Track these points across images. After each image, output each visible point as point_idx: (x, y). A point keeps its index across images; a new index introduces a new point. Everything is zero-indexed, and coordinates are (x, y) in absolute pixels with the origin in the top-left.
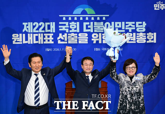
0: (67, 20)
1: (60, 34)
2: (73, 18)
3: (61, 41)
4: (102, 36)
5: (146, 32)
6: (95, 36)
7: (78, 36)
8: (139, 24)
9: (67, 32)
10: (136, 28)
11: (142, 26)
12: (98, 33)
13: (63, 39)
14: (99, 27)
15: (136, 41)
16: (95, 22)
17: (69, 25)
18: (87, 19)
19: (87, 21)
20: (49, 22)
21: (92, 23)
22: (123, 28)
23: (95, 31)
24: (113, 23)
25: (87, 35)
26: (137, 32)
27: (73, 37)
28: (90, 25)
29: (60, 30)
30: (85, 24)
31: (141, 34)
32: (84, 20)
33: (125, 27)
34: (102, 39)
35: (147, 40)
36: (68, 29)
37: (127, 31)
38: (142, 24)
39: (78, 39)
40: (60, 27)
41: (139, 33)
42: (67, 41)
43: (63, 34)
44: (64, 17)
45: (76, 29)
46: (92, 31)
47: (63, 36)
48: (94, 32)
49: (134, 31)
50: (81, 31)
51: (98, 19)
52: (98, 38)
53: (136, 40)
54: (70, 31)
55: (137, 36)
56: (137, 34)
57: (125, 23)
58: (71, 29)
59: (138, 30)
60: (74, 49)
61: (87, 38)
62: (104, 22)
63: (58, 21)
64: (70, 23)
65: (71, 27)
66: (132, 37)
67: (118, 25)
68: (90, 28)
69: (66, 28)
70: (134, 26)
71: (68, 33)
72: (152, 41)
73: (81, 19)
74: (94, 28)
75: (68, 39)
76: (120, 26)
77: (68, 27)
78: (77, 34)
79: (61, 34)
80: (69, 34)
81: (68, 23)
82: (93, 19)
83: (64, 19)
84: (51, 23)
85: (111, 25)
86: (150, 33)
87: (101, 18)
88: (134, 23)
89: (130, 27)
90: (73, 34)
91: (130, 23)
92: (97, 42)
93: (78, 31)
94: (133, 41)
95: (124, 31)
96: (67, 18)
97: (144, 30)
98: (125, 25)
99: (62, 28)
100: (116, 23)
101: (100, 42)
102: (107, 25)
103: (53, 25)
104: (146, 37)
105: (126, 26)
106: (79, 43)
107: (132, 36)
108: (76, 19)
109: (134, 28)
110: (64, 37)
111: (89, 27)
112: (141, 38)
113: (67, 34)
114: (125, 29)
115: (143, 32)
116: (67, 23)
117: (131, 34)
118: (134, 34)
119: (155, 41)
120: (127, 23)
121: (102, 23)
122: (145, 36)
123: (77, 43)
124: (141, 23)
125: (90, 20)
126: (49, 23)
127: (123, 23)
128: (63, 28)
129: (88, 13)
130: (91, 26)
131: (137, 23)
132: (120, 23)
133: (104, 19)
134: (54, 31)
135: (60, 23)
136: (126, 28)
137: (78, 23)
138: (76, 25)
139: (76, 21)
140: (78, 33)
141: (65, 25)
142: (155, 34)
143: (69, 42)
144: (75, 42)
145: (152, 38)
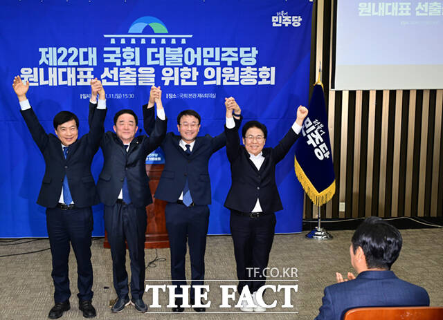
0: (118, 44)
1: (106, 69)
2: (128, 40)
3: (107, 81)
4: (180, 72)
5: (258, 66)
6: (168, 72)
7: (138, 73)
8: (246, 52)
9: (117, 65)
10: (240, 59)
11: (249, 55)
12: (173, 67)
13: (111, 77)
14: (174, 57)
15: (239, 81)
16: (167, 48)
17: (122, 53)
18: (153, 42)
19: (153, 46)
20: (87, 47)
21: (162, 49)
22: (217, 58)
23: (168, 63)
24: (199, 49)
25: (152, 70)
26: (241, 66)
27: (128, 74)
28: (158, 52)
29: (106, 61)
30: (150, 51)
31: (249, 70)
32: (149, 44)
33: (221, 57)
34: (180, 79)
35: (259, 79)
36: (119, 60)
37: (224, 64)
38: (250, 52)
39: (137, 78)
40: (105, 55)
41: (245, 67)
42: (119, 81)
43: (111, 69)
44: (113, 38)
45: (133, 60)
46: (162, 64)
47: (112, 72)
48: (165, 66)
49: (236, 64)
50: (143, 63)
51: (173, 41)
52: (173, 76)
53: (240, 79)
54: (124, 64)
55: (242, 73)
56: (242, 69)
57: (221, 50)
58: (125, 60)
59: (243, 62)
60: (131, 96)
61: (154, 75)
62: (184, 47)
63: (101, 45)
64: (124, 50)
65: (125, 57)
66: (233, 75)
67: (208, 53)
68: (158, 59)
69: (115, 58)
70: (237, 55)
71: (119, 67)
72: (268, 82)
73: (143, 41)
74: (165, 58)
75: (119, 78)
76: (211, 56)
77: (120, 56)
78: (135, 69)
79: (108, 68)
80: (121, 69)
81: (119, 48)
82: (163, 41)
83: (113, 41)
84: (90, 49)
85: (196, 53)
86: (265, 68)
87: (179, 40)
88: (236, 49)
89: (230, 56)
90: (128, 70)
91: (230, 50)
92: (172, 82)
93: (137, 63)
94: (233, 81)
95: (219, 64)
96: (118, 40)
97: (254, 62)
98: (221, 52)
99: (109, 58)
100: (205, 50)
101: (176, 83)
102: (189, 53)
103: (93, 53)
104: (258, 75)
105: (223, 55)
106: (140, 84)
107: (233, 73)
108: (133, 41)
109: (237, 59)
110: (113, 75)
111: (157, 56)
112: (249, 76)
113: (117, 68)
114: (220, 61)
115: (252, 67)
116: (118, 50)
117: (231, 69)
118: (237, 69)
119: (272, 82)
120: (224, 49)
121: (180, 49)
122: (256, 73)
123: (135, 84)
124: (248, 49)
125: (158, 45)
126: (85, 50)
127: (218, 49)
128: (111, 58)
129: (155, 32)
130: (161, 56)
131: (242, 50)
132: (211, 50)
133: (183, 41)
134: (95, 64)
135: (106, 49)
136: (223, 59)
137: (138, 50)
138: (134, 52)
139: (133, 46)
140: (137, 67)
141: (114, 52)
142: (273, 69)
143: (122, 83)
144: (133, 82)
145: (268, 77)
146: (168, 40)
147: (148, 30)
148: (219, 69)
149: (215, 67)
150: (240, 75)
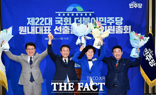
0: (62, 16)
1: (56, 27)
2: (66, 14)
3: (57, 32)
5: (123, 25)
7: (70, 29)
8: (118, 19)
9: (61, 25)
10: (115, 22)
11: (120, 21)
13: (58, 30)
14: (86, 22)
15: (115, 32)
16: (83, 18)
18: (77, 15)
19: (77, 17)
21: (81, 18)
22: (105, 22)
24: (97, 18)
26: (116, 25)
27: (66, 29)
28: (79, 19)
29: (56, 23)
30: (75, 19)
31: (119, 27)
32: (75, 16)
33: (107, 21)
35: (124, 31)
36: (62, 23)
37: (108, 25)
38: (120, 19)
39: (70, 31)
40: (56, 21)
41: (118, 26)
42: (62, 32)
43: (58, 27)
44: (59, 13)
49: (114, 24)
51: (86, 15)
53: (115, 31)
54: (64, 24)
55: (116, 28)
56: (116, 27)
57: (107, 18)
58: (65, 23)
59: (116, 24)
60: (67, 39)
62: (91, 17)
63: (54, 16)
64: (64, 18)
65: (65, 21)
66: (112, 29)
67: (101, 20)
69: (60, 22)
70: (114, 20)
71: (62, 26)
72: (128, 32)
73: (73, 15)
74: (82, 22)
75: (62, 31)
76: (103, 21)
77: (62, 21)
78: (69, 27)
79: (57, 27)
80: (63, 27)
81: (62, 18)
82: (82, 15)
83: (59, 15)
84: (49, 18)
85: (96, 20)
86: (126, 26)
87: (88, 14)
88: (113, 18)
89: (111, 21)
90: (66, 27)
91: (111, 18)
93: (70, 24)
94: (112, 32)
95: (106, 24)
96: (62, 14)
97: (122, 23)
98: (107, 19)
99: (58, 22)
100: (100, 18)
102: (93, 20)
103: (51, 20)
104: (123, 29)
105: (108, 20)
106: (71, 33)
108: (68, 15)
109: (114, 22)
110: (59, 29)
111: (79, 21)
112: (119, 30)
113: (61, 26)
114: (107, 23)
115: (121, 25)
116: (61, 18)
117: (111, 27)
118: (114, 27)
119: (130, 32)
120: (108, 18)
121: (89, 18)
122: (122, 28)
123: (69, 33)
124: (119, 18)
125: (79, 16)
126: (47, 18)
127: (105, 18)
128: (59, 22)
129: (78, 11)
131: (116, 18)
132: (103, 18)
133: (90, 15)
134: (52, 25)
135: (56, 18)
136: (108, 22)
137: (70, 18)
138: (69, 20)
139: (68, 17)
141: (60, 19)
142: (130, 27)
143: (63, 33)
144: (68, 33)
145: (128, 30)
146: (84, 14)
147: (75, 10)
148: (106, 27)
149: (104, 26)
150: (115, 29)
